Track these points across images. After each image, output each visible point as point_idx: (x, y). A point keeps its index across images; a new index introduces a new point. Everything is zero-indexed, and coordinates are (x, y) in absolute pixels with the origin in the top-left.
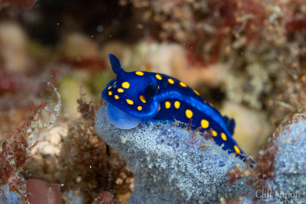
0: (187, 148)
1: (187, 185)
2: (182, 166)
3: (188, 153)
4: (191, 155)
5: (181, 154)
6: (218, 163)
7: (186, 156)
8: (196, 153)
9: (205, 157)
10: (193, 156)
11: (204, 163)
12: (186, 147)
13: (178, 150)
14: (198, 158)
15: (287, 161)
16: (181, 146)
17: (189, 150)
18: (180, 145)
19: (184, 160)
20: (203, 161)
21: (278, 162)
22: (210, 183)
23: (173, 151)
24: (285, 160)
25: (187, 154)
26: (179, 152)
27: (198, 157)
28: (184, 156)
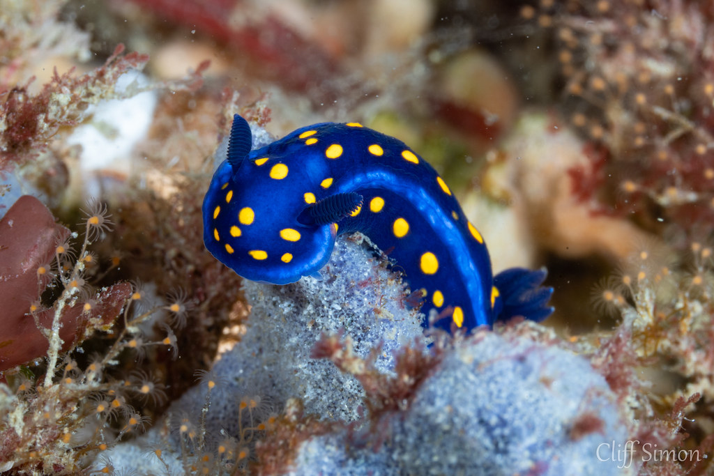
0: (348, 296)
1: (313, 372)
2: (320, 327)
3: (342, 308)
4: (348, 314)
5: (330, 303)
6: (390, 361)
7: (336, 311)
8: (358, 317)
9: (372, 335)
10: (349, 319)
11: (363, 346)
12: (348, 293)
13: (327, 291)
14: (359, 328)
15: (442, 397)
16: (337, 286)
17: (349, 303)
18: (335, 284)
19: (330, 317)
20: (364, 339)
21: (426, 389)
22: (356, 392)
23: (315, 285)
24: (439, 392)
25: (340, 309)
26: (328, 296)
27: (358, 325)
28: (333, 309)
